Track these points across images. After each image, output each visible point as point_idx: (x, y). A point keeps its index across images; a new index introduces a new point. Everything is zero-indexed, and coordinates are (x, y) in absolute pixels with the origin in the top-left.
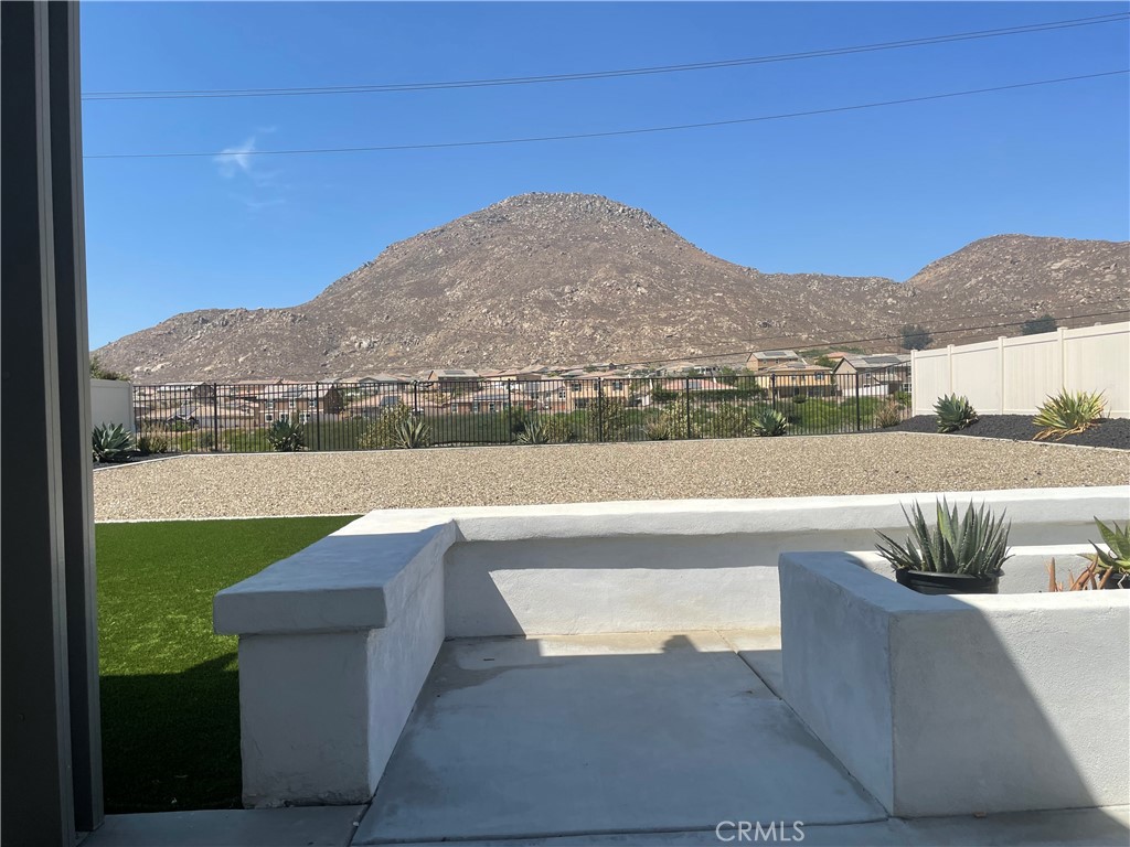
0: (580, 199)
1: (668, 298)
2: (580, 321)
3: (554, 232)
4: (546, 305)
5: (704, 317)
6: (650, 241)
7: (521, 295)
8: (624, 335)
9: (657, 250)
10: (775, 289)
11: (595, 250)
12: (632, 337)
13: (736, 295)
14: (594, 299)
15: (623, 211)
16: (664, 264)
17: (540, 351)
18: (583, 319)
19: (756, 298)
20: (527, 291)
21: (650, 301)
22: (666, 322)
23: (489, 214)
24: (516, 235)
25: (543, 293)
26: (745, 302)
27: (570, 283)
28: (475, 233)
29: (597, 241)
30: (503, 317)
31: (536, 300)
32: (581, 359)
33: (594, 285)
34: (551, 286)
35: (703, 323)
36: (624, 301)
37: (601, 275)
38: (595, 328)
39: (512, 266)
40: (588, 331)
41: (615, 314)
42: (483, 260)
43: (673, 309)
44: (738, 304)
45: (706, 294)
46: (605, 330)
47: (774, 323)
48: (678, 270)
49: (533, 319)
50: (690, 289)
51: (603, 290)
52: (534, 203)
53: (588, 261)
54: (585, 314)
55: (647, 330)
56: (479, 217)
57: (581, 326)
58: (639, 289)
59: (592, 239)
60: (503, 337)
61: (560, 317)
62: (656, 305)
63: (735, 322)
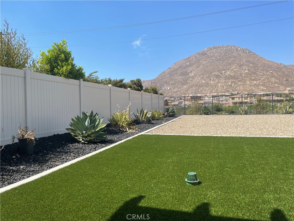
0: (228, 47)
1: (254, 73)
2: (227, 80)
3: (220, 56)
4: (217, 76)
5: (266, 78)
6: (249, 57)
7: (210, 74)
8: (241, 84)
9: (251, 59)
10: (289, 69)
11: (232, 61)
12: (244, 85)
13: (277, 72)
14: (232, 74)
15: (240, 49)
16: (253, 63)
17: (216, 89)
18: (228, 80)
19: (283, 72)
20: (212, 73)
21: (249, 74)
22: (254, 80)
23: (201, 53)
24: (209, 58)
25: (217, 73)
26: (280, 74)
27: (224, 70)
28: (197, 58)
29: (233, 58)
30: (205, 80)
31: (214, 75)
32: (228, 91)
33: (232, 70)
34: (219, 71)
35: (266, 80)
36: (241, 74)
37: (234, 67)
38: (232, 82)
39: (208, 66)
40: (230, 83)
41: (238, 78)
42: (200, 65)
43: (256, 76)
44: (277, 74)
45: (267, 71)
46: (235, 83)
47: (290, 80)
48: (258, 65)
49: (214, 80)
50: (262, 70)
51: (234, 72)
52: (214, 49)
53: (230, 64)
54: (229, 78)
55: (248, 82)
56: (198, 54)
57: (228, 82)
58: (245, 71)
59: (231, 58)
60: (205, 86)
61: (221, 80)
62: (251, 75)
63: (277, 79)
